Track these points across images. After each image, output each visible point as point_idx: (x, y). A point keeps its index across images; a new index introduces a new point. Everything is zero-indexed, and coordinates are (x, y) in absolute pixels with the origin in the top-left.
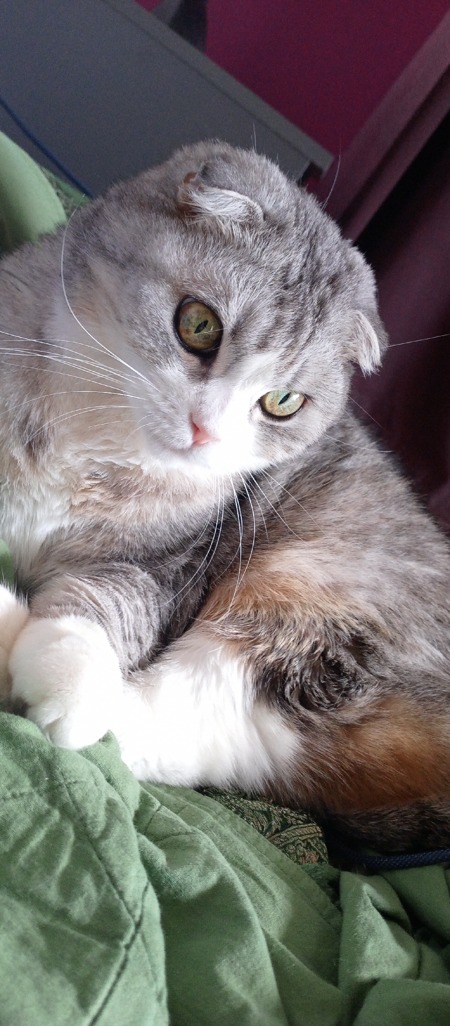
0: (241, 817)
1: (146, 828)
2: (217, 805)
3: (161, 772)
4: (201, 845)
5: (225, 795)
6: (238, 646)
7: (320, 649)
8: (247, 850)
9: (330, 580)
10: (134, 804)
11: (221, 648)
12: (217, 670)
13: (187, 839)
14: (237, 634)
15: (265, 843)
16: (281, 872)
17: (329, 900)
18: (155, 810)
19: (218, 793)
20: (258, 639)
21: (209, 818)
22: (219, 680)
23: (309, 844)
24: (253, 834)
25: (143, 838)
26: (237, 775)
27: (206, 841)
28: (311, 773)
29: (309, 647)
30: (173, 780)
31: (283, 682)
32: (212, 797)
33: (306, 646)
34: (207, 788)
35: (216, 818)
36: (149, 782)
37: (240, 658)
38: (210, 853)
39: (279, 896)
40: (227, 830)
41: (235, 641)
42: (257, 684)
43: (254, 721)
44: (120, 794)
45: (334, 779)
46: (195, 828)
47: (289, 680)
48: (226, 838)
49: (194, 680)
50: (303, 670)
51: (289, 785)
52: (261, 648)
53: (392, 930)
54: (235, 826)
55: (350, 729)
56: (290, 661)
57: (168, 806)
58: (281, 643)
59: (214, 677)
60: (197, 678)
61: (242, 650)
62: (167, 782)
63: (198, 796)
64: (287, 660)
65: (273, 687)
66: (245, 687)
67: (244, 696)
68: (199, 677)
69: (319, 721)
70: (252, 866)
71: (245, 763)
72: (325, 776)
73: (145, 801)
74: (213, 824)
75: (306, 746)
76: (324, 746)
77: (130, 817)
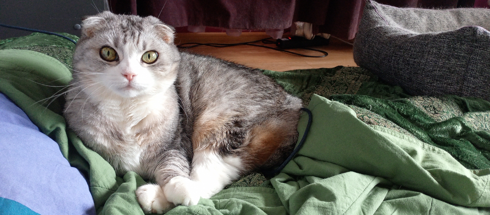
0: (239, 187)
1: (220, 208)
2: (232, 189)
3: (213, 192)
4: (234, 201)
5: (232, 185)
6: (209, 149)
7: (228, 132)
8: (245, 193)
9: (218, 114)
10: (213, 205)
11: (205, 153)
12: (208, 159)
13: (230, 202)
14: (206, 146)
15: (248, 188)
16: (256, 192)
17: (271, 188)
18: (218, 202)
19: (230, 185)
20: (212, 143)
21: (232, 193)
22: (210, 161)
23: (259, 180)
24: (244, 188)
25: (221, 210)
26: (231, 178)
27: (234, 200)
28: (248, 163)
29: (225, 134)
30: (217, 192)
31: (226, 148)
32: (229, 188)
33: (225, 135)
34: (226, 186)
35: (233, 192)
36: (212, 196)
37: (211, 151)
38: (237, 201)
39: (258, 197)
40: (238, 193)
41: (207, 148)
42: (219, 154)
43: (226, 162)
44: (208, 205)
45: (254, 160)
46: (230, 199)
47: (226, 146)
48: (239, 195)
49: (204, 166)
50: (228, 141)
51: (245, 170)
52: (214, 145)
53: (288, 184)
54: (239, 190)
55: (249, 146)
56: (224, 142)
57: (221, 199)
58: (218, 139)
59: (208, 161)
60: (204, 165)
61: (210, 149)
62: (216, 193)
63: (226, 190)
64: (223, 142)
65: (224, 151)
66: (217, 157)
67: (219, 159)
68: (205, 164)
69: (240, 150)
70: (249, 196)
71: (231, 174)
72: (251, 161)
73: (215, 202)
74: (234, 194)
75: (242, 158)
76: (246, 154)
77: (214, 208)
